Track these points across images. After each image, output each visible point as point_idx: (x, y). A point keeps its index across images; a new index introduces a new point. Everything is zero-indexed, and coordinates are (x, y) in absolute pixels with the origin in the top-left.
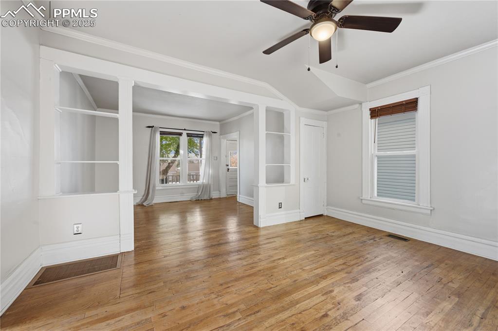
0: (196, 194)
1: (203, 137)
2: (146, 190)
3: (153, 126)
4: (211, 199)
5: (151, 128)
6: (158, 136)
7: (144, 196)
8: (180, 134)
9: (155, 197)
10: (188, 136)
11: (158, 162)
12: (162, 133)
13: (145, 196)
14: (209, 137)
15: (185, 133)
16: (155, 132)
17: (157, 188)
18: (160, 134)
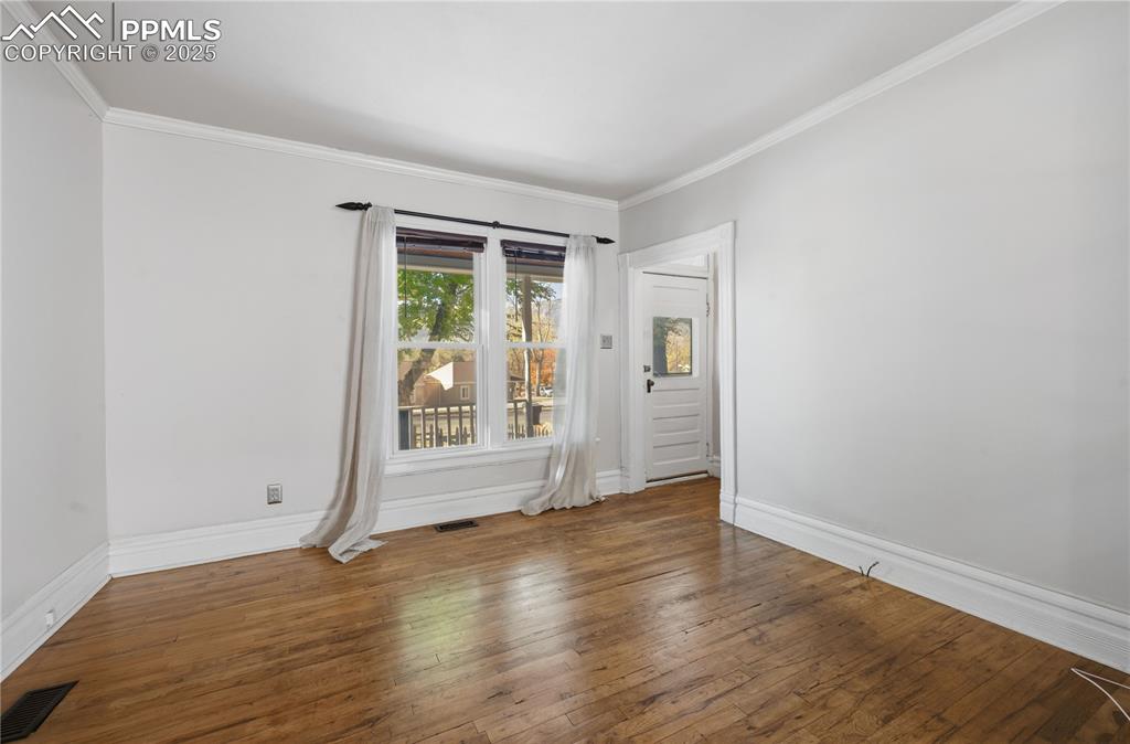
0: (540, 483)
1: (562, 258)
2: (340, 480)
3: (369, 205)
4: (598, 503)
5: (357, 214)
6: (389, 248)
7: (333, 506)
8: (478, 244)
9: (382, 505)
10: (507, 253)
11: (392, 358)
12: (405, 237)
13: (340, 504)
14: (587, 256)
15: (494, 237)
16: (375, 229)
17: (389, 469)
18: (399, 239)
